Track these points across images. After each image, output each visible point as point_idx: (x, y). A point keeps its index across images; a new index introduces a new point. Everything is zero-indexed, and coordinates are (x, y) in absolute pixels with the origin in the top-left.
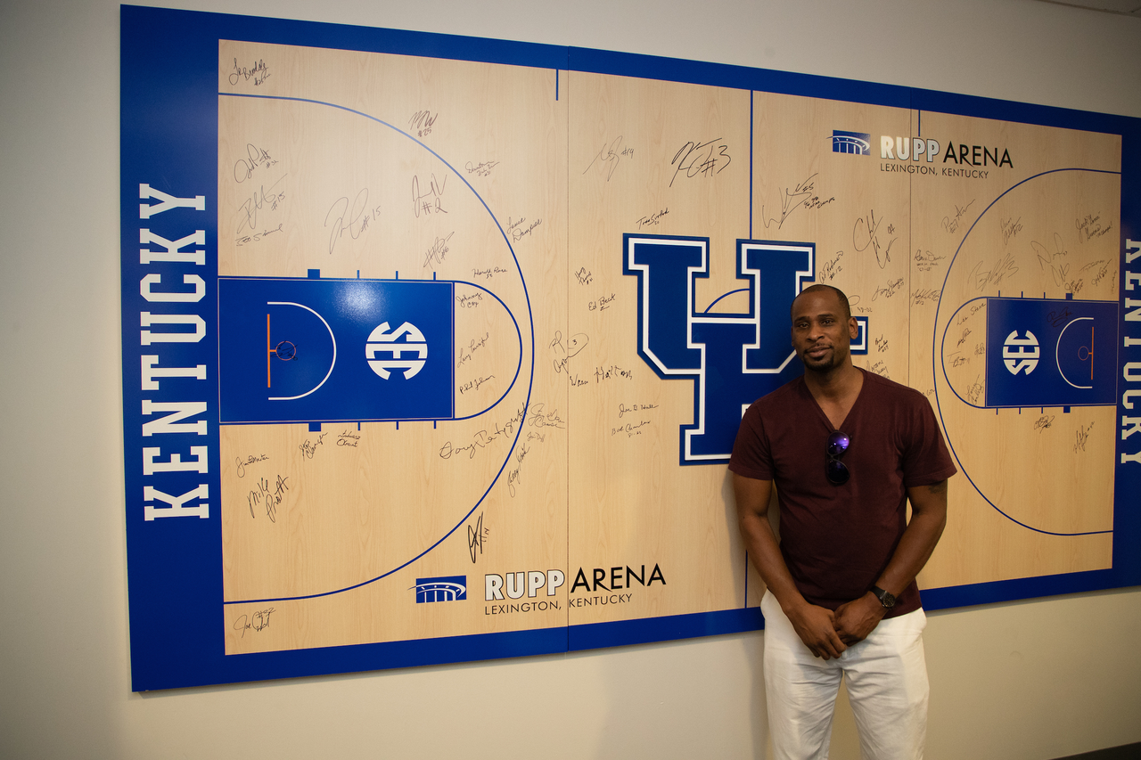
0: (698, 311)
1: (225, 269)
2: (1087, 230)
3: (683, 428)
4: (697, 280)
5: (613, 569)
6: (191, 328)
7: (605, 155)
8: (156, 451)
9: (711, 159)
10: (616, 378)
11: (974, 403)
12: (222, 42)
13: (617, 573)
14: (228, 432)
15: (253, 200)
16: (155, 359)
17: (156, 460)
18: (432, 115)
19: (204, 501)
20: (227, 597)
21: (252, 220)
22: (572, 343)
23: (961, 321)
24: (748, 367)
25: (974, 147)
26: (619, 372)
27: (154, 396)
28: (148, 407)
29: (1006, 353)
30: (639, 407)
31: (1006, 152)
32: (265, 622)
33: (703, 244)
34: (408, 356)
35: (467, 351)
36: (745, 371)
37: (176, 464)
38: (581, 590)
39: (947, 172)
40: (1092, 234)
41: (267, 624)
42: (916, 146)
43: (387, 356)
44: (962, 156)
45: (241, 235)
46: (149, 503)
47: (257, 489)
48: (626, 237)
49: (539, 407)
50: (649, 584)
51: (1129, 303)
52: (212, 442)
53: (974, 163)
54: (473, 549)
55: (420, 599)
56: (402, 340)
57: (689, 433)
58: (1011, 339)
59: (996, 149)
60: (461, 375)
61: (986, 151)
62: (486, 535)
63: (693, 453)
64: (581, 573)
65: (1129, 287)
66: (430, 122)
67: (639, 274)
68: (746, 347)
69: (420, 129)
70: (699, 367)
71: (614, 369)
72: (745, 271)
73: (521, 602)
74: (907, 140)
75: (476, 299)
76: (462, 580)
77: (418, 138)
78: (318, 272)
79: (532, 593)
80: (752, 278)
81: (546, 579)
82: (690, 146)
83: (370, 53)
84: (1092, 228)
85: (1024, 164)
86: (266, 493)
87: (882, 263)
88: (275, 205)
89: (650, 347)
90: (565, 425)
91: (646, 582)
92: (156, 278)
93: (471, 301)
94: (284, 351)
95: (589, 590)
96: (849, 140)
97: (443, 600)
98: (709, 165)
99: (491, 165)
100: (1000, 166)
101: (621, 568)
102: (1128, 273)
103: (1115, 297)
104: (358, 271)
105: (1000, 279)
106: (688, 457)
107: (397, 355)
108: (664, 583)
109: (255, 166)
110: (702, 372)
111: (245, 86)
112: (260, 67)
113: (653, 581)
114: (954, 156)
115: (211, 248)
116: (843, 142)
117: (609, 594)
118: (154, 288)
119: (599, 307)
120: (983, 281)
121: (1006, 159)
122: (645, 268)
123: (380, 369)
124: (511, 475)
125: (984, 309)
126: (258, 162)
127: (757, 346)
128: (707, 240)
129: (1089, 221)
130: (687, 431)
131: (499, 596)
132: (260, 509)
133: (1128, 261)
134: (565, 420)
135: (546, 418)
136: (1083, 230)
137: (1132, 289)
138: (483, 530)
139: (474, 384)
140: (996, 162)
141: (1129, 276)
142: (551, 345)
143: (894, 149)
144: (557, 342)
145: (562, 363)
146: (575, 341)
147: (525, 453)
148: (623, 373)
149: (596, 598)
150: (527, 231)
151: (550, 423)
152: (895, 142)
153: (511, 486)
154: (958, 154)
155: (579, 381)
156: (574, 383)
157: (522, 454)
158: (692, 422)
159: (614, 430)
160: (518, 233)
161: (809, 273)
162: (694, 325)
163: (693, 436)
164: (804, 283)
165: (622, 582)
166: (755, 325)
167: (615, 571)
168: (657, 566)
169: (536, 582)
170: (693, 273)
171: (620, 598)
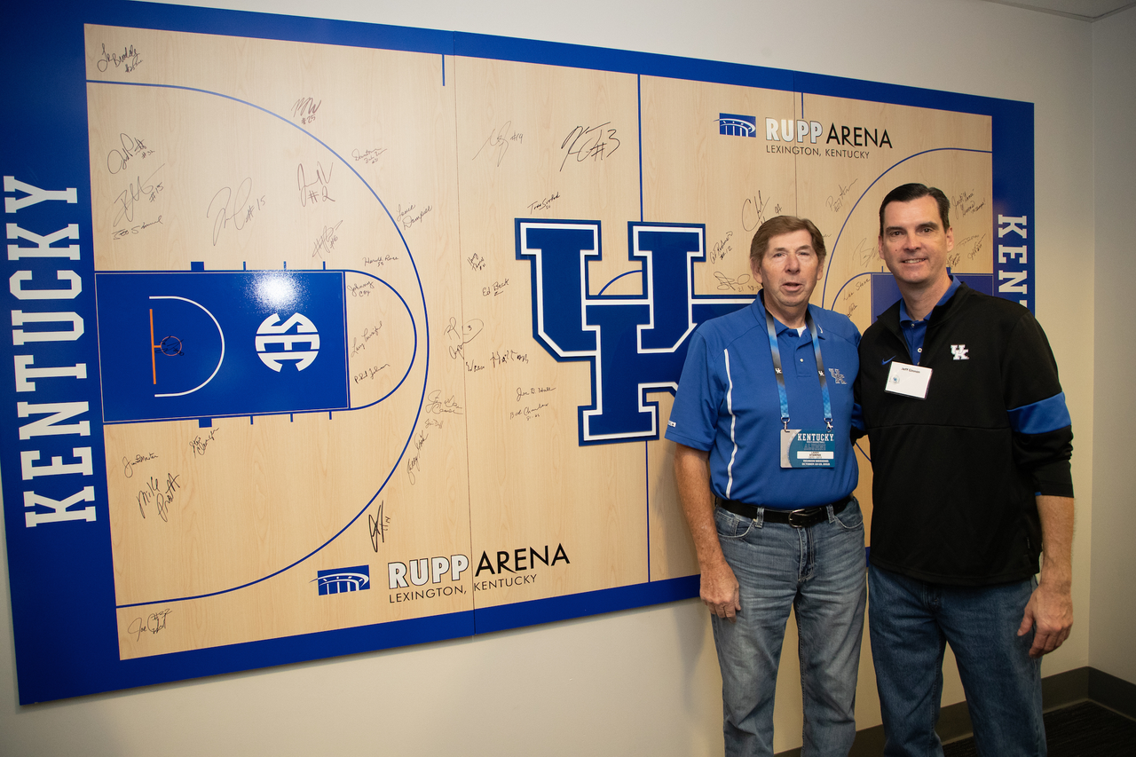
0: (590, 294)
1: (101, 265)
2: (963, 206)
3: (581, 409)
4: (590, 263)
5: (517, 551)
6: (68, 326)
7: (494, 141)
8: (36, 455)
9: (600, 143)
10: (512, 363)
12: (87, 27)
13: (520, 555)
14: (113, 433)
15: (129, 192)
16: (30, 359)
17: (35, 463)
18: (316, 102)
19: (90, 504)
20: (119, 600)
21: (129, 212)
22: (466, 329)
23: (847, 296)
24: (643, 347)
25: (855, 129)
26: (515, 356)
27: (30, 398)
28: (24, 409)
30: (537, 390)
31: (885, 133)
32: (161, 623)
33: (594, 228)
34: (298, 347)
35: (361, 340)
36: (640, 351)
37: (58, 467)
38: (485, 573)
39: (830, 152)
40: (967, 211)
41: (164, 626)
42: (800, 128)
43: (278, 348)
44: (844, 137)
45: (118, 228)
46: (30, 509)
47: (146, 489)
48: (518, 222)
49: (436, 394)
50: (553, 564)
51: (1002, 275)
52: (96, 442)
53: (856, 144)
54: (374, 538)
55: (322, 591)
56: (293, 331)
57: (587, 414)
59: (876, 130)
60: (356, 365)
61: (866, 132)
62: (387, 524)
63: (591, 433)
64: (485, 556)
65: (1002, 260)
66: (314, 110)
67: (532, 258)
68: (640, 327)
69: (303, 116)
70: (595, 349)
71: (510, 353)
72: (637, 252)
73: (425, 588)
74: (791, 122)
75: (367, 288)
76: (364, 570)
77: (301, 125)
78: (202, 264)
79: (437, 579)
80: (644, 259)
81: (450, 564)
82: (579, 130)
83: (248, 38)
84: (967, 205)
85: (903, 146)
86: (156, 492)
88: (153, 197)
89: (545, 331)
90: (463, 411)
91: (550, 561)
92: (27, 275)
93: (362, 289)
94: (169, 346)
95: (493, 572)
96: (736, 123)
97: (346, 591)
98: (598, 149)
99: (378, 152)
100: (881, 146)
101: (524, 550)
102: (1000, 247)
103: (989, 270)
104: (244, 263)
106: (587, 437)
107: (288, 347)
108: (568, 562)
109: (129, 156)
110: (597, 353)
111: (117, 73)
112: (131, 52)
113: (557, 561)
114: (836, 137)
115: (86, 241)
116: (731, 125)
117: (514, 576)
118: (25, 285)
119: (493, 292)
120: (867, 257)
121: (886, 139)
122: (538, 253)
123: (271, 361)
124: (410, 463)
125: (869, 284)
126: (132, 152)
127: (651, 326)
128: (598, 223)
129: (964, 198)
130: (584, 412)
131: (403, 583)
132: (151, 508)
133: (1001, 235)
134: (463, 406)
135: (443, 404)
136: (959, 207)
137: (1005, 262)
138: (384, 519)
139: (369, 374)
140: (876, 143)
141: (1002, 250)
142: (446, 332)
143: (779, 131)
144: (452, 328)
145: (458, 349)
146: (469, 327)
147: (424, 440)
148: (519, 357)
149: (501, 580)
150: (417, 218)
151: (448, 409)
152: (780, 124)
153: (410, 474)
154: (840, 135)
155: (475, 366)
156: (470, 368)
157: (420, 441)
158: (589, 404)
159: (512, 413)
160: (408, 220)
161: (700, 254)
162: (588, 307)
163: (591, 418)
164: (695, 264)
165: (526, 563)
166: (648, 306)
167: (518, 553)
168: (560, 545)
169: (440, 568)
170: (586, 256)
171: (525, 579)
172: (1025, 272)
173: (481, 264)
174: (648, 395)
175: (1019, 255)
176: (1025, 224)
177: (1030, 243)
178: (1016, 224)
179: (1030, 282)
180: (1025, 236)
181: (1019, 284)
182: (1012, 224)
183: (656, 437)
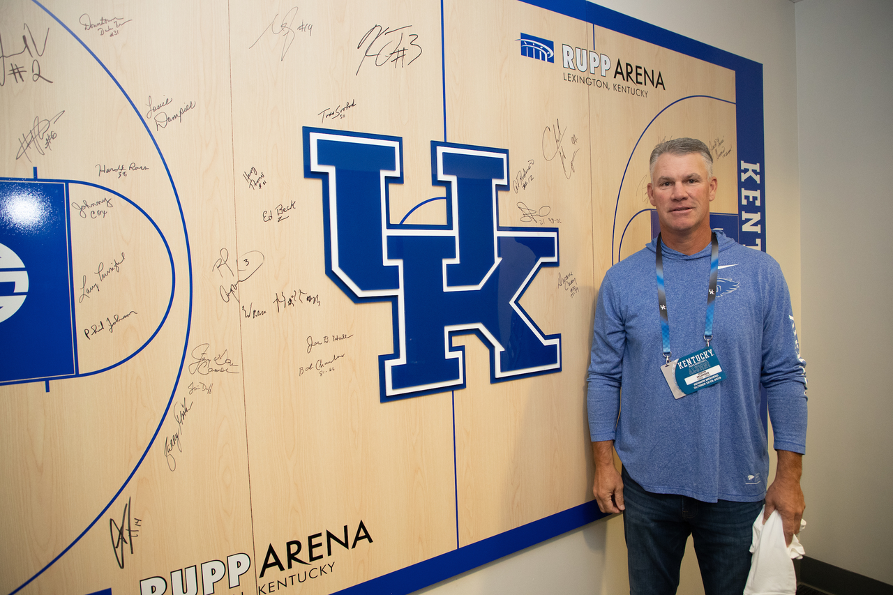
0: (392, 222)
2: (716, 150)
3: (382, 359)
4: (390, 186)
5: (310, 538)
7: (277, 28)
9: (400, 48)
10: (301, 306)
13: (315, 541)
22: (242, 264)
24: (449, 284)
25: (637, 67)
26: (304, 297)
30: (331, 339)
31: (660, 75)
33: (396, 144)
35: (93, 279)
36: (446, 289)
38: (273, 572)
39: (617, 87)
40: (719, 155)
42: (592, 60)
44: (628, 74)
48: (307, 131)
49: (202, 349)
50: (354, 546)
51: (745, 216)
53: (637, 82)
54: (118, 549)
57: (389, 364)
59: (653, 71)
60: (85, 313)
61: (645, 72)
62: (137, 528)
63: (395, 387)
64: (271, 550)
65: (744, 202)
67: (324, 176)
68: (446, 262)
70: (397, 287)
71: (298, 294)
74: (584, 52)
75: (103, 207)
79: (209, 589)
80: (447, 185)
81: (226, 568)
82: (377, 30)
84: (720, 149)
85: (674, 88)
87: (568, 174)
89: (341, 266)
90: (239, 369)
91: (351, 543)
93: (95, 209)
95: (282, 568)
96: (536, 45)
98: (399, 54)
99: (119, 22)
100: (656, 87)
101: (320, 535)
102: (743, 189)
103: (736, 211)
106: (390, 392)
108: (371, 541)
110: (400, 292)
113: (358, 542)
114: (621, 73)
116: (533, 47)
117: (307, 568)
119: (276, 217)
121: (660, 81)
122: (331, 171)
124: (169, 442)
127: (456, 261)
129: (717, 144)
130: (386, 362)
133: (743, 180)
134: (239, 363)
135: (213, 362)
137: (746, 204)
138: (133, 522)
139: (106, 325)
140: (653, 83)
141: (744, 192)
142: (216, 267)
143: (574, 60)
144: (223, 262)
145: (231, 290)
146: (246, 261)
147: (186, 411)
148: (309, 299)
149: (292, 577)
150: (175, 117)
151: (219, 368)
152: (575, 53)
153: (169, 457)
154: (625, 71)
155: (254, 311)
156: (248, 314)
157: (182, 413)
158: (391, 352)
159: (301, 369)
160: (162, 118)
161: (504, 182)
162: (389, 238)
163: (393, 368)
164: (500, 193)
165: (322, 550)
166: (454, 238)
167: (313, 540)
168: (361, 523)
169: (213, 574)
170: (386, 177)
171: (321, 570)
172: (759, 213)
173: (261, 181)
174: (454, 339)
175: (755, 198)
176: (758, 171)
177: (761, 187)
178: (753, 171)
179: (762, 222)
180: (758, 182)
181: (755, 224)
182: (750, 170)
183: (463, 386)
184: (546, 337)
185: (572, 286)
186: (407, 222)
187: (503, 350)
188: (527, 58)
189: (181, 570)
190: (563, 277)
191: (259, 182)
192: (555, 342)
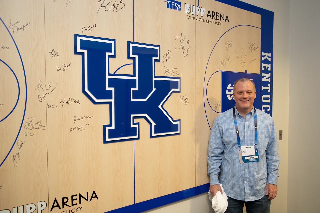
0: (110, 73)
2: (251, 48)
3: (105, 126)
4: (110, 59)
5: (72, 196)
9: (116, 4)
10: (72, 105)
11: (218, 111)
13: (74, 198)
22: (48, 87)
23: (213, 80)
24: (133, 98)
25: (217, 13)
26: (73, 101)
29: (227, 92)
30: (84, 118)
31: (227, 16)
33: (113, 42)
36: (132, 100)
38: (56, 209)
39: (208, 21)
40: (253, 50)
42: (197, 10)
44: (213, 16)
48: (76, 36)
49: (30, 120)
50: (91, 200)
51: (263, 74)
53: (217, 19)
58: (229, 87)
59: (224, 15)
61: (221, 15)
63: (110, 137)
64: (56, 200)
65: (263, 69)
67: (83, 54)
68: (132, 89)
70: (112, 98)
71: (71, 100)
72: (131, 55)
74: (194, 7)
80: (134, 59)
81: (37, 207)
84: (253, 47)
85: (233, 22)
87: (185, 56)
90: (45, 128)
95: (60, 208)
96: (173, 4)
98: (115, 6)
100: (225, 21)
101: (76, 195)
102: (263, 64)
103: (259, 72)
105: (225, 64)
106: (108, 139)
108: (98, 198)
110: (113, 101)
113: (93, 199)
114: (210, 16)
117: (71, 208)
119: (62, 69)
120: (220, 65)
121: (227, 19)
122: (86, 52)
124: (15, 156)
125: (221, 75)
127: (137, 89)
129: (252, 45)
130: (107, 128)
133: (263, 60)
134: (46, 125)
135: (34, 125)
136: (250, 48)
137: (264, 70)
140: (224, 20)
141: (263, 65)
142: (37, 88)
143: (190, 10)
144: (40, 86)
145: (43, 97)
146: (50, 86)
147: (23, 143)
148: (75, 102)
149: (64, 211)
150: (21, 28)
151: (37, 127)
152: (190, 8)
153: (15, 162)
154: (212, 15)
155: (52, 106)
156: (50, 107)
157: (21, 144)
158: (109, 124)
159: (71, 129)
160: (16, 29)
161: (158, 58)
162: (109, 79)
163: (109, 130)
164: (156, 63)
165: (77, 201)
166: (136, 80)
167: (73, 197)
168: (94, 191)
169: (31, 209)
170: (108, 55)
171: (77, 209)
172: (270, 74)
173: (57, 55)
174: (135, 120)
175: (268, 68)
176: (270, 56)
177: (271, 63)
179: (271, 77)
180: (270, 61)
181: (268, 78)
182: (267, 56)
183: (138, 139)
184: (174, 121)
185: (186, 101)
186: (117, 73)
187: (156, 125)
188: (169, 9)
189: (18, 207)
190: (182, 97)
191: (56, 55)
192: (178, 122)
